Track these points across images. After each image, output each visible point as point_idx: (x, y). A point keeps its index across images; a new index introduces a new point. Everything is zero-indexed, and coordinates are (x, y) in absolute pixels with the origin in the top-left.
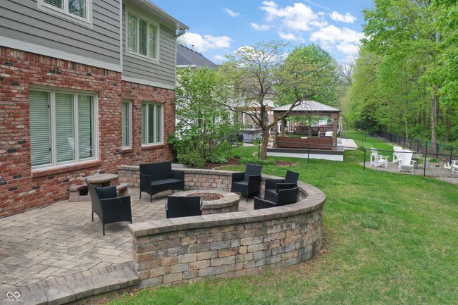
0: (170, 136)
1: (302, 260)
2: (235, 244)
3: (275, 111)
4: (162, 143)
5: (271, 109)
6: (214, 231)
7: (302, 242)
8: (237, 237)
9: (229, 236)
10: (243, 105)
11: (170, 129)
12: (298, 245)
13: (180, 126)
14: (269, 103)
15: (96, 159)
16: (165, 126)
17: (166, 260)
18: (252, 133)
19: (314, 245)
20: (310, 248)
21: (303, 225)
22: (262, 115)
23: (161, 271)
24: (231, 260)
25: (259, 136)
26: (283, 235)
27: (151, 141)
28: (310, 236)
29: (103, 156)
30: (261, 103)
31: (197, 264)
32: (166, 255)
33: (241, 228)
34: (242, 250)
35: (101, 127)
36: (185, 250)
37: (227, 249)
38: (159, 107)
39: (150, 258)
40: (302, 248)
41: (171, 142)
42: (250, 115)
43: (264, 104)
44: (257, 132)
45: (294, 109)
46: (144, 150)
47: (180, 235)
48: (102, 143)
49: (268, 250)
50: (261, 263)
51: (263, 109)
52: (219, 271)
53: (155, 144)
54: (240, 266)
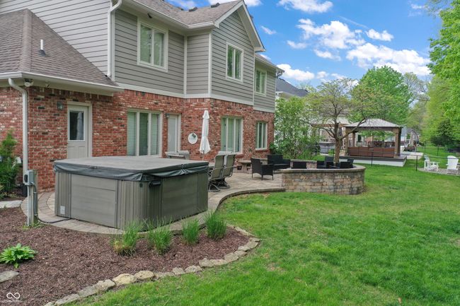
0: (271, 144)
1: (351, 193)
2: (321, 181)
3: (347, 127)
4: (266, 148)
5: (343, 125)
6: (313, 174)
7: (351, 185)
8: (322, 178)
9: (319, 177)
10: (320, 122)
11: (271, 139)
12: (349, 186)
13: (277, 137)
14: (342, 121)
15: (241, 153)
16: (268, 137)
17: (295, 184)
18: (328, 145)
19: (358, 188)
20: (356, 189)
21: (352, 178)
22: (336, 130)
23: (292, 187)
24: (319, 187)
25: (334, 147)
26: (342, 180)
27: (260, 147)
28: (356, 184)
29: (244, 151)
30: (335, 121)
31: (306, 187)
32: (295, 181)
33: (324, 174)
34: (324, 184)
35: (244, 136)
36: (301, 181)
37: (318, 182)
38: (265, 124)
39: (289, 182)
40: (351, 188)
41: (272, 147)
42: (326, 130)
43: (338, 122)
44: (332, 144)
45: (360, 126)
46: (256, 152)
47: (300, 174)
48: (244, 144)
49: (335, 185)
50: (332, 191)
51: (337, 125)
52: (315, 191)
53: (262, 149)
54: (323, 190)
